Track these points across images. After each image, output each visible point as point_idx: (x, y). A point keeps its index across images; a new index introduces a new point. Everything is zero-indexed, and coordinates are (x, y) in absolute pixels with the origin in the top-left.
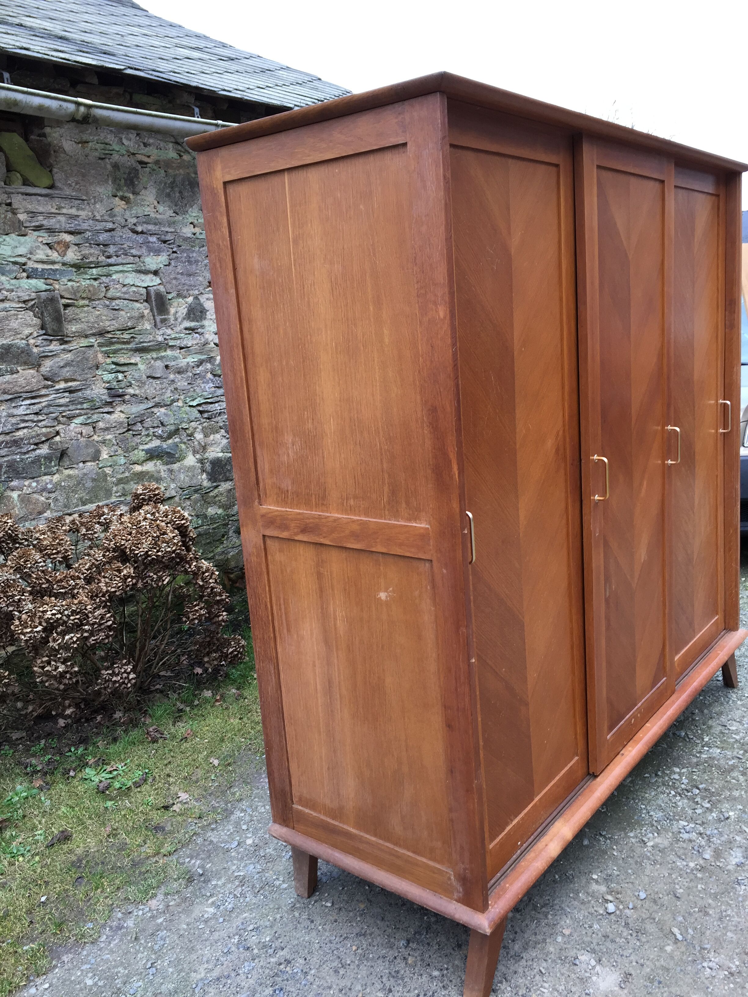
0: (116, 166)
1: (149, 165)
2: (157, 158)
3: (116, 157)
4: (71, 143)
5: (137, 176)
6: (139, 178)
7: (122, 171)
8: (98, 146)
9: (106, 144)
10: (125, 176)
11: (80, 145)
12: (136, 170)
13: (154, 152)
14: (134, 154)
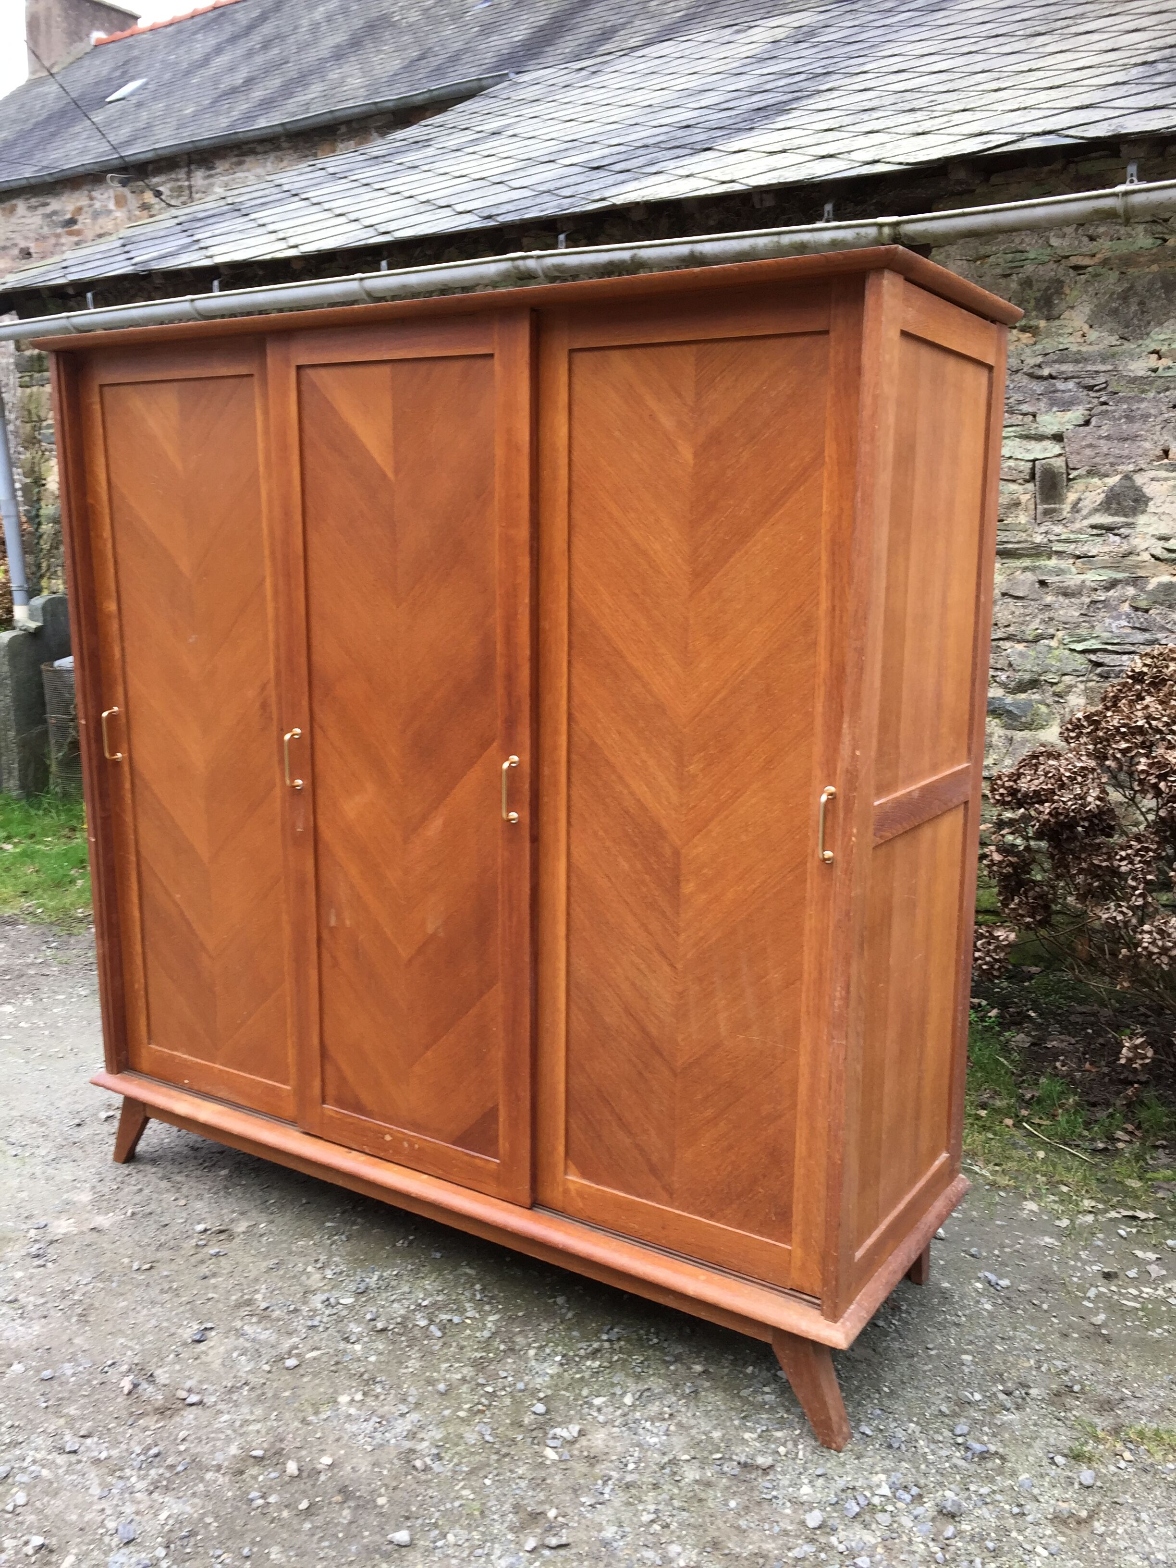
0: (1027, 283)
1: (1090, 269)
2: (1108, 254)
3: (1029, 268)
4: (960, 263)
5: (1059, 292)
6: (1063, 293)
7: (1035, 288)
8: (1002, 259)
9: (1022, 252)
10: (1038, 294)
11: (978, 263)
12: (1060, 283)
13: (1105, 247)
14: (1067, 257)
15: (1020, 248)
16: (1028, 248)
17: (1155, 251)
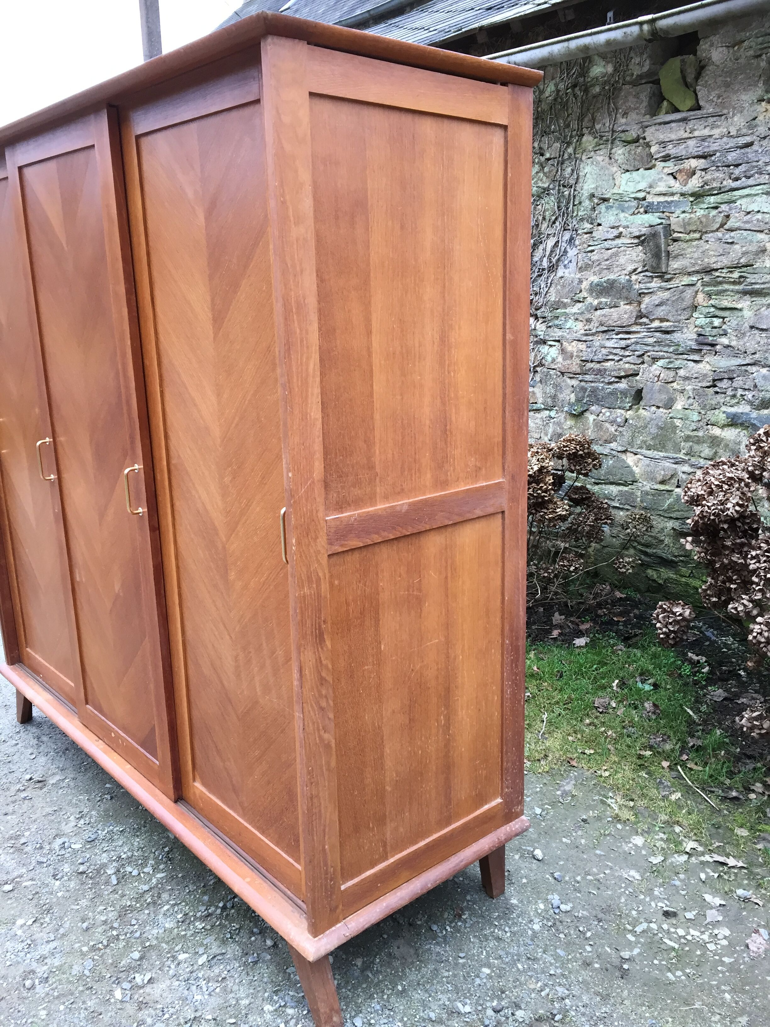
11: (732, 49)
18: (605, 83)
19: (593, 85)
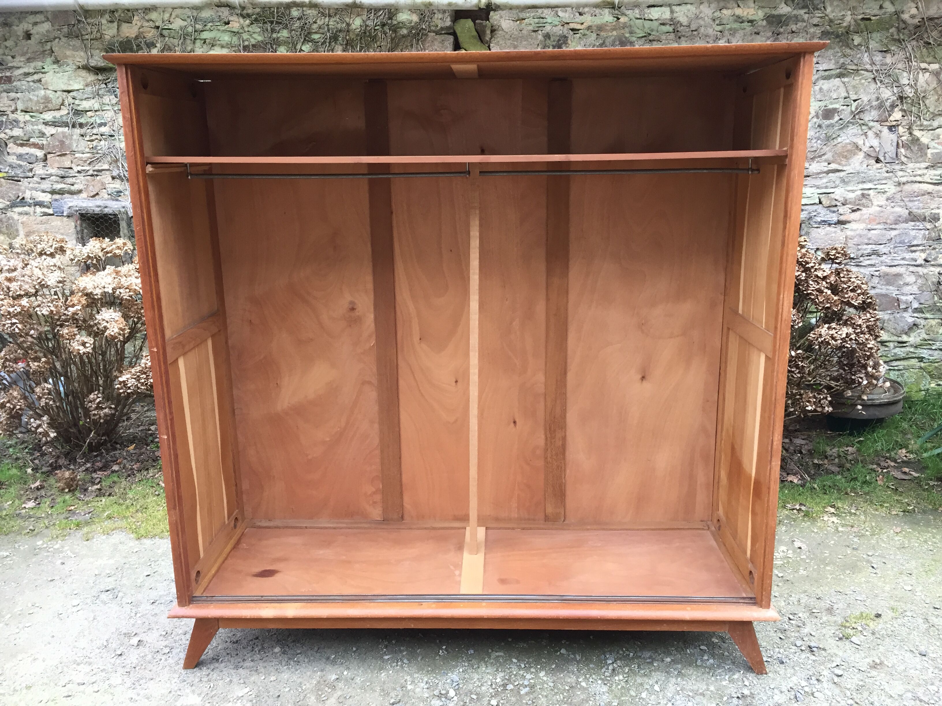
0: (547, 36)
1: (581, 31)
2: (590, 24)
3: (548, 28)
4: (508, 21)
6: (567, 43)
7: (552, 39)
8: (532, 21)
9: (543, 18)
10: (554, 44)
11: (518, 22)
12: (566, 37)
13: (588, 20)
14: (568, 23)
15: (542, 16)
16: (547, 17)
17: (614, 24)
18: (413, 28)
19: (401, 28)
